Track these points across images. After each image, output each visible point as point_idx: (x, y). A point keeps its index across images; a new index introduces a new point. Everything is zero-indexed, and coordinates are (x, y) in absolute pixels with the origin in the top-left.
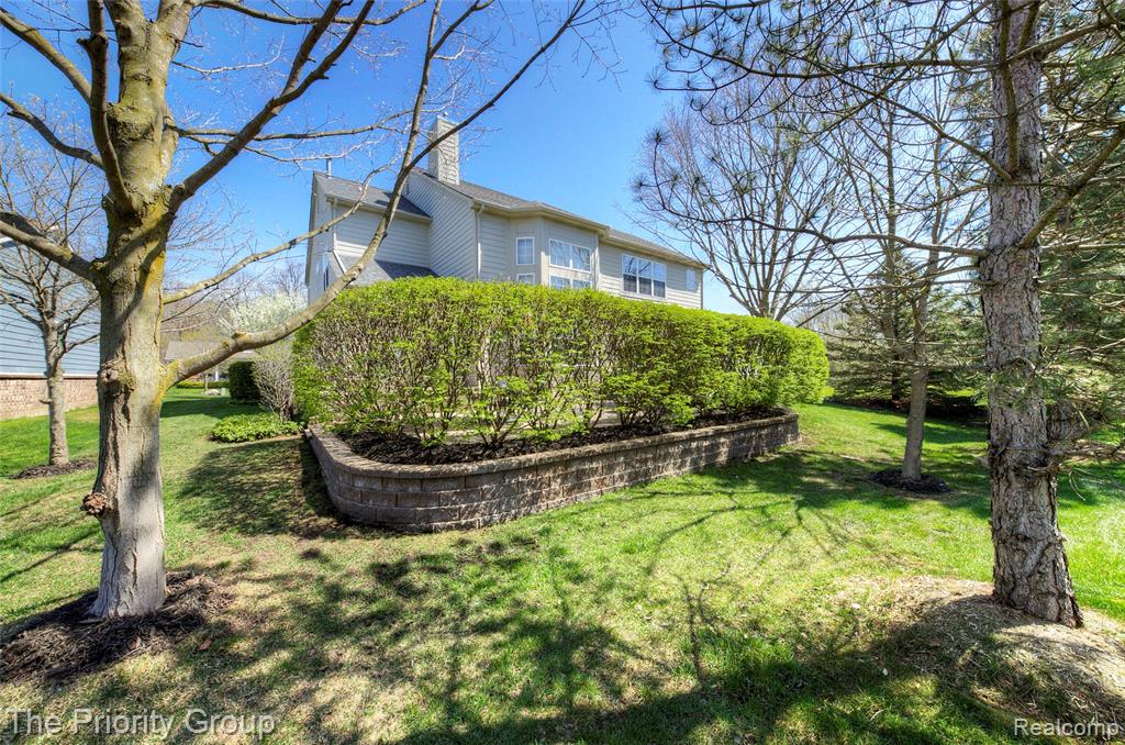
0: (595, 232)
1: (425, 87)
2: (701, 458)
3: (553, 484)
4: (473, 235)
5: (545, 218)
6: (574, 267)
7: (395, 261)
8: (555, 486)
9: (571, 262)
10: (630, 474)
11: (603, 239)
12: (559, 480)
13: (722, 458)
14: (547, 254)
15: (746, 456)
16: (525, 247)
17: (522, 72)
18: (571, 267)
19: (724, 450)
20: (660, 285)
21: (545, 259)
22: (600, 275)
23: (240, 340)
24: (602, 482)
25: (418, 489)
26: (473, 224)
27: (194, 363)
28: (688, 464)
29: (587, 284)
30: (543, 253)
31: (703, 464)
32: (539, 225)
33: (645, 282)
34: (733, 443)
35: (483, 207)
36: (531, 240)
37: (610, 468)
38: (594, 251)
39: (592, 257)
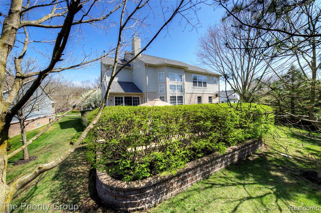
0: (183, 69)
1: (120, 42)
2: (228, 161)
3: (174, 184)
4: (145, 73)
5: (167, 66)
6: (177, 81)
7: (123, 81)
8: (175, 185)
9: (176, 79)
10: (202, 174)
11: (186, 70)
12: (176, 183)
13: (236, 160)
14: (168, 78)
15: (244, 157)
16: (161, 76)
17: (157, 34)
18: (176, 81)
19: (236, 156)
20: (205, 83)
21: (168, 79)
22: (185, 82)
23: (41, 170)
24: (192, 180)
25: (123, 194)
26: (145, 69)
27: (23, 182)
28: (223, 165)
29: (182, 86)
30: (167, 78)
31: (229, 164)
32: (165, 69)
33: (200, 82)
34: (239, 153)
35: (148, 65)
36: (163, 74)
37: (195, 173)
38: (183, 75)
39: (183, 77)
